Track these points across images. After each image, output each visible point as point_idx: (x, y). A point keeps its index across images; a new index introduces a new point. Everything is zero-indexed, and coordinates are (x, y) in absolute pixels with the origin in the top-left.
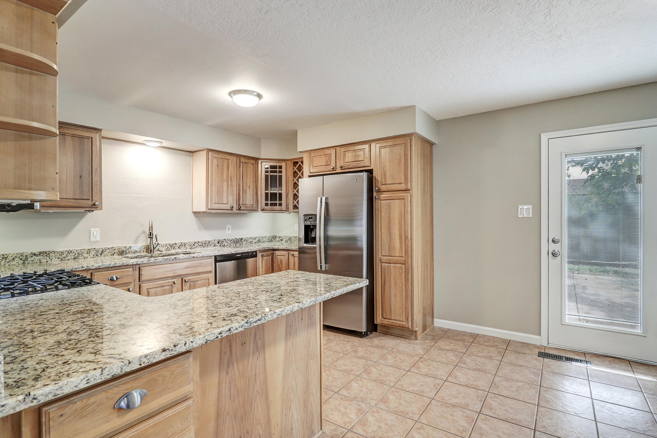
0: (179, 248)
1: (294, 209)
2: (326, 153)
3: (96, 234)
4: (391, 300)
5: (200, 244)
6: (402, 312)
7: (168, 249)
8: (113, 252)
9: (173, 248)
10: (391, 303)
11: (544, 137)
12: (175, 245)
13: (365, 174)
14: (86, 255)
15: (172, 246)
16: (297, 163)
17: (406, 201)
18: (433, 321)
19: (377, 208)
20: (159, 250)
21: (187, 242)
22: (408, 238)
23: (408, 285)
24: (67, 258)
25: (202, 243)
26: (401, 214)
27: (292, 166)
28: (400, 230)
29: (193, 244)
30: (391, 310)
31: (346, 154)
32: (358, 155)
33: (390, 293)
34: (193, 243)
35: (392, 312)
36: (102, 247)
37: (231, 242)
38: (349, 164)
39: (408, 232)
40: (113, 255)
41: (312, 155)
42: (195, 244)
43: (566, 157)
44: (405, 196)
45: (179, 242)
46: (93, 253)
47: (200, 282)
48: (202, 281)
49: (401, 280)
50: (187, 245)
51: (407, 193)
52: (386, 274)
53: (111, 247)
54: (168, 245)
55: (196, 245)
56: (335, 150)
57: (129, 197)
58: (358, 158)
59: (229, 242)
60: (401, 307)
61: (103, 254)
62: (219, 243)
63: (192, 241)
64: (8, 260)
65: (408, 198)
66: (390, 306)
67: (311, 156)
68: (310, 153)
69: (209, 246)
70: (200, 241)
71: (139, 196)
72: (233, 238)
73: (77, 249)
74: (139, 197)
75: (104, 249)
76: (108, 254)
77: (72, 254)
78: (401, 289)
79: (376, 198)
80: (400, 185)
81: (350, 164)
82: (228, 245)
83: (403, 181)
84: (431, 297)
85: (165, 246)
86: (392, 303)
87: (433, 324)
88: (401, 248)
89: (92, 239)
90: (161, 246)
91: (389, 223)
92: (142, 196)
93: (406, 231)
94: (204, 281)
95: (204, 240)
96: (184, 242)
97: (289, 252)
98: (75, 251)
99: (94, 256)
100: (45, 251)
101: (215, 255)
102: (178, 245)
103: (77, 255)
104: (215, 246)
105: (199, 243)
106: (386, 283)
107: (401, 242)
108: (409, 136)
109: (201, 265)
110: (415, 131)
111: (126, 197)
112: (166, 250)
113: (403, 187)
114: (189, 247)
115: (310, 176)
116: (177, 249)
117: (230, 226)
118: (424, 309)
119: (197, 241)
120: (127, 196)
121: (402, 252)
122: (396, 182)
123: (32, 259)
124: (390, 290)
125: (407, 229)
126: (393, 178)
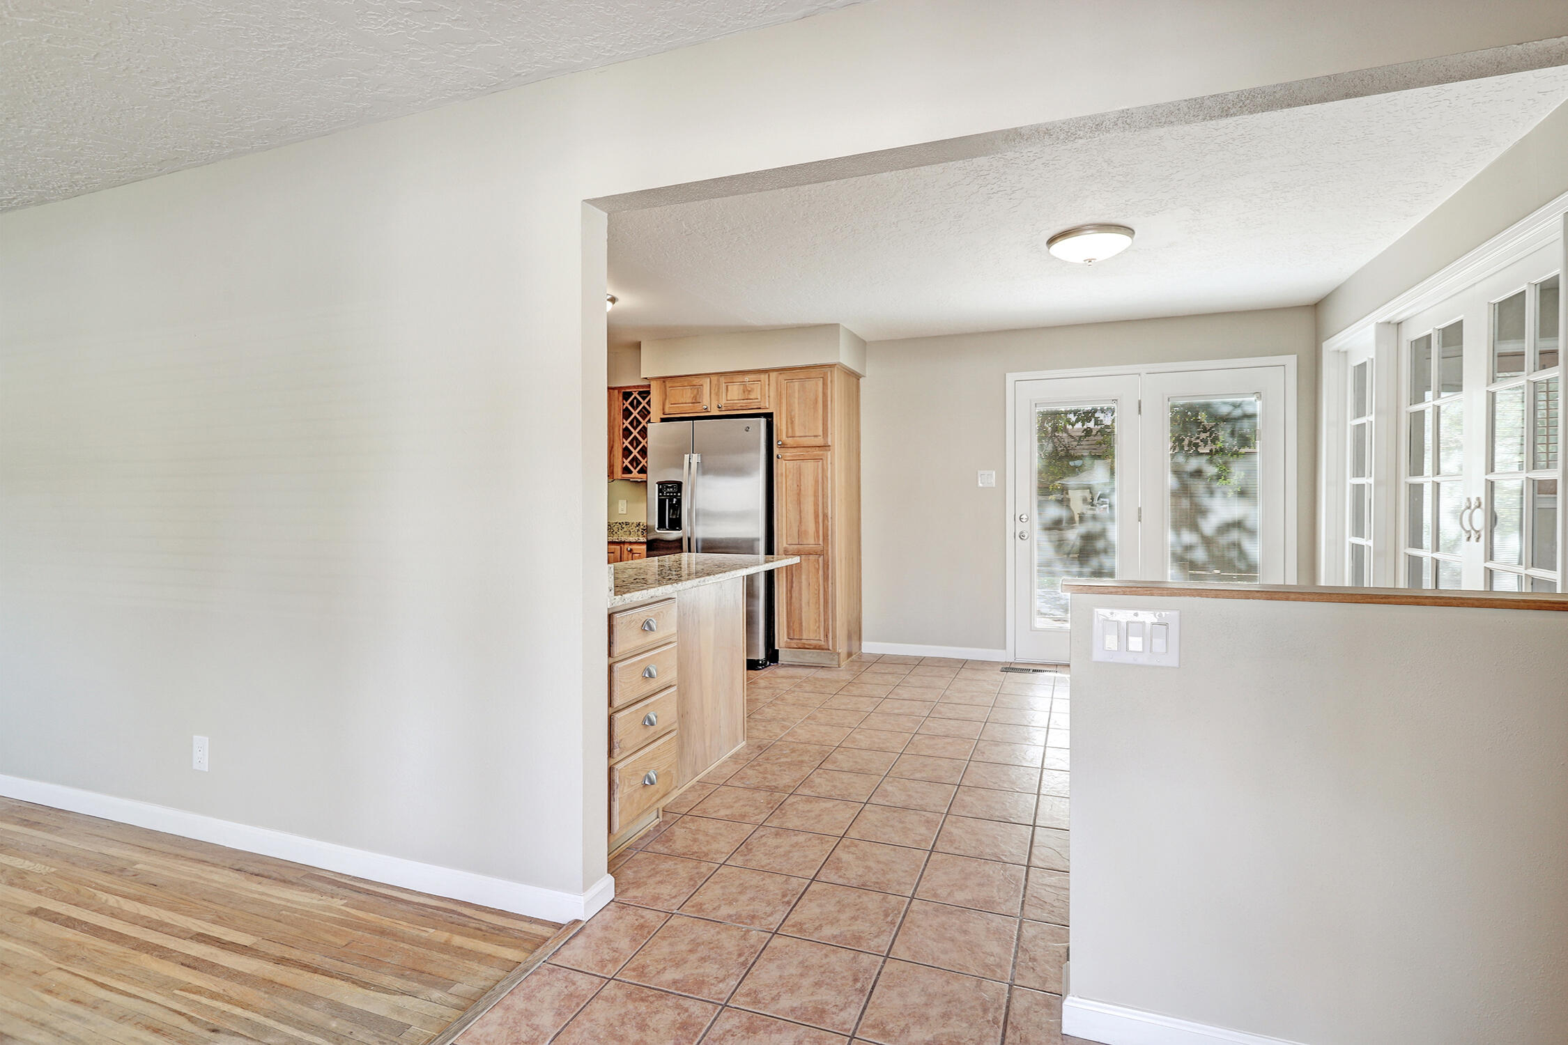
1: (623, 473)
2: (694, 383)
4: (801, 611)
6: (819, 627)
10: (801, 614)
11: (1011, 378)
13: (763, 421)
16: (630, 394)
17: (825, 462)
18: (860, 645)
19: (779, 472)
22: (827, 516)
23: (828, 585)
26: (816, 482)
27: (621, 398)
28: (816, 504)
30: (802, 626)
31: (729, 387)
32: (749, 389)
33: (801, 600)
35: (804, 628)
38: (733, 403)
39: (827, 507)
41: (668, 384)
43: (1036, 406)
44: (822, 455)
49: (818, 578)
51: (826, 450)
52: (794, 572)
56: (709, 379)
58: (749, 394)
60: (817, 619)
65: (827, 457)
66: (801, 619)
67: (665, 386)
68: (664, 382)
78: (817, 592)
79: (778, 458)
80: (816, 439)
81: (736, 403)
83: (821, 433)
84: (858, 608)
86: (803, 614)
87: (860, 649)
88: (817, 531)
91: (799, 494)
93: (825, 505)
97: (622, 545)
106: (794, 585)
107: (817, 522)
108: (831, 366)
110: (838, 361)
113: (819, 441)
115: (663, 420)
118: (849, 622)
121: (818, 537)
122: (810, 435)
124: (800, 594)
125: (827, 502)
126: (805, 428)
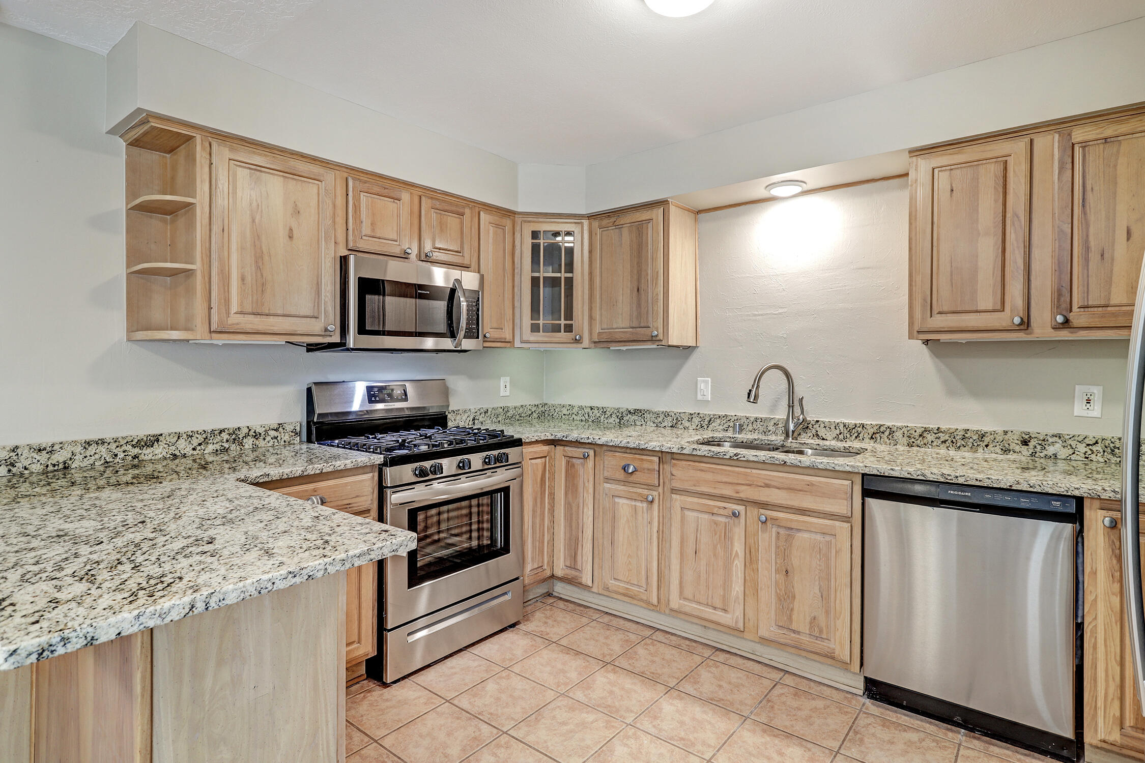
0: (872, 438)
3: (705, 387)
5: (943, 437)
7: (841, 437)
8: (726, 425)
9: (854, 437)
12: (860, 429)
14: (687, 424)
15: (854, 431)
20: (817, 435)
21: (899, 424)
24: (663, 425)
25: (952, 434)
29: (917, 434)
34: (919, 431)
36: (710, 413)
37: (1094, 448)
40: (727, 430)
42: (925, 434)
45: (874, 423)
46: (696, 420)
47: (806, 535)
48: (813, 536)
50: (899, 434)
53: (724, 414)
54: (842, 426)
55: (930, 437)
57: (762, 315)
59: (1082, 448)
61: (711, 426)
62: (1025, 443)
63: (917, 423)
64: (606, 416)
69: (980, 450)
70: (943, 427)
71: (781, 311)
72: (1105, 436)
73: (676, 411)
74: (780, 314)
75: (712, 416)
76: (718, 427)
77: (670, 419)
82: (1074, 457)
85: (833, 427)
89: (700, 397)
90: (822, 425)
92: (785, 310)
94: (819, 537)
95: (962, 426)
96: (889, 424)
98: (673, 415)
99: (698, 428)
100: (640, 409)
101: (867, 471)
102: (871, 431)
103: (675, 421)
104: (1006, 451)
105: (940, 434)
109: (810, 489)
111: (755, 315)
112: (837, 438)
114: (905, 440)
116: (867, 440)
117: (1097, 391)
119: (933, 426)
120: (757, 313)
123: (628, 418)
